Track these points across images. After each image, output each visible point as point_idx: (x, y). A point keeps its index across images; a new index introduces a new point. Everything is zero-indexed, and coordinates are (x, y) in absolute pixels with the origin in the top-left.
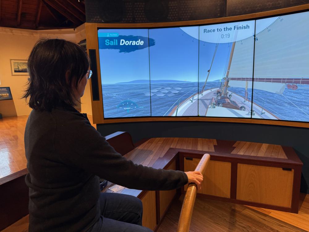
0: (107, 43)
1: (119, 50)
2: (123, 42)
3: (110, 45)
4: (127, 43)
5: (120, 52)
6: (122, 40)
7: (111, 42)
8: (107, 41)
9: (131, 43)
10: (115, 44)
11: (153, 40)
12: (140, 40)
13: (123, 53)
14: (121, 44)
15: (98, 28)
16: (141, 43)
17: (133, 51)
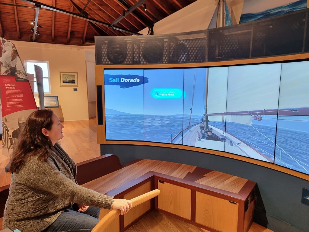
0: (111, 81)
1: (120, 86)
2: (123, 80)
3: (113, 82)
4: (126, 81)
5: (121, 87)
6: (122, 78)
7: (114, 80)
8: (111, 79)
9: (130, 80)
10: (117, 82)
11: (147, 78)
12: (136, 78)
13: (123, 88)
14: (121, 81)
15: (105, 69)
16: (138, 81)
17: (131, 87)
